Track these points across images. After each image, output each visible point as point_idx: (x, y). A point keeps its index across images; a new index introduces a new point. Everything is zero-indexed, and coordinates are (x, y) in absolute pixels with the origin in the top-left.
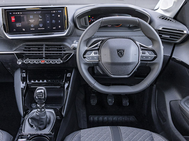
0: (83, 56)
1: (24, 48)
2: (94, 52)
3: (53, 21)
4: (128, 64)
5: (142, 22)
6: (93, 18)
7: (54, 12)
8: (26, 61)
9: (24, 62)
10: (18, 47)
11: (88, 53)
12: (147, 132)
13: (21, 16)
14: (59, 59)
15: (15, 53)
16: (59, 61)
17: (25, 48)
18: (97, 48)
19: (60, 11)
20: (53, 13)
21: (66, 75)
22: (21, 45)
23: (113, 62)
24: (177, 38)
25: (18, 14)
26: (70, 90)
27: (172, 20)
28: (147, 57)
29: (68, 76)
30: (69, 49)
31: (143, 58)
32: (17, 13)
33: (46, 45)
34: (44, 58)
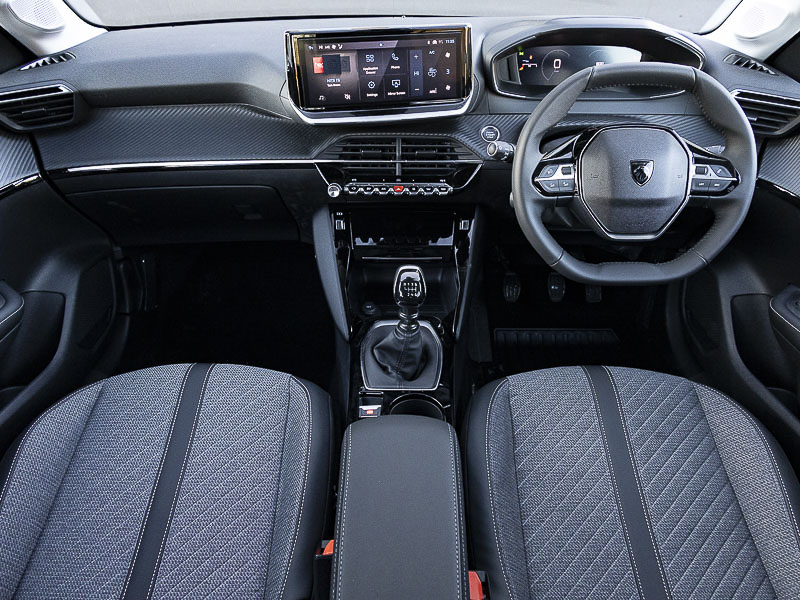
0: (533, 178)
1: (341, 149)
2: (561, 166)
3: (431, 69)
4: (660, 203)
5: (705, 81)
6: (531, 57)
7: (435, 42)
8: (350, 188)
9: (346, 189)
10: (325, 146)
11: (547, 169)
12: (682, 382)
13: (342, 55)
14: (443, 183)
15: (318, 164)
16: (443, 188)
17: (345, 149)
18: (569, 155)
19: (452, 41)
20: (433, 47)
21: (457, 226)
22: (335, 140)
23: (618, 197)
24: (777, 124)
25: (332, 50)
26: (472, 269)
27: (765, 69)
28: (710, 183)
29: (462, 227)
30: (471, 153)
31: (697, 185)
32: (328, 47)
33: (404, 141)
34: (399, 177)
